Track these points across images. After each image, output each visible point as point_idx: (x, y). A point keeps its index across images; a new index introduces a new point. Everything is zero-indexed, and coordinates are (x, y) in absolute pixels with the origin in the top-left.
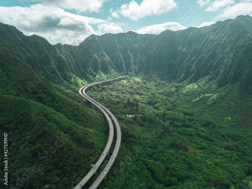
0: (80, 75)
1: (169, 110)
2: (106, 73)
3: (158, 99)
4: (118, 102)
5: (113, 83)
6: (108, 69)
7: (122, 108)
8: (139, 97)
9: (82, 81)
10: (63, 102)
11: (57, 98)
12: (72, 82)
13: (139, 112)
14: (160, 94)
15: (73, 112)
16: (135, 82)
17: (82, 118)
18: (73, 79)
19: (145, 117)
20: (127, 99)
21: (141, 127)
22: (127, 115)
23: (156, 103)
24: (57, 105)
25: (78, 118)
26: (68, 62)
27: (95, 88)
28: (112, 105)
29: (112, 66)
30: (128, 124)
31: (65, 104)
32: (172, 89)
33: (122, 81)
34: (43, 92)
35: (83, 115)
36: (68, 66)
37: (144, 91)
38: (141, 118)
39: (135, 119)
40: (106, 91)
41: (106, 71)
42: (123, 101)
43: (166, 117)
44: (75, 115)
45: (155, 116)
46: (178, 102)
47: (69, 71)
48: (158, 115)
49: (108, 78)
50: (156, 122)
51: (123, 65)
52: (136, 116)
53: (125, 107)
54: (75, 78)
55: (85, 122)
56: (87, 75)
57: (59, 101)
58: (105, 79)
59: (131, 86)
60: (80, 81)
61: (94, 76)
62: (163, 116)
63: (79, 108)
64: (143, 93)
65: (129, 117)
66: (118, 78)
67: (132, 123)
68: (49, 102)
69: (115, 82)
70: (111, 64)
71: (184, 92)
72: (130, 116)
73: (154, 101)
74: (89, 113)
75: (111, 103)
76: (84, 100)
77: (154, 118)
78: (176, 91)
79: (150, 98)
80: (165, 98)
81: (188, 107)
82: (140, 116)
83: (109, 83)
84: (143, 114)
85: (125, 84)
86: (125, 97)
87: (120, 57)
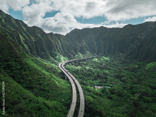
0: (64, 54)
1: (135, 83)
2: (83, 54)
3: (124, 74)
4: (90, 75)
5: (87, 60)
6: (85, 51)
7: (93, 80)
8: (107, 71)
9: (64, 58)
10: (30, 71)
11: (26, 66)
12: (57, 59)
13: (108, 84)
14: (126, 69)
15: (39, 81)
16: (104, 60)
17: (47, 88)
18: (57, 57)
19: (114, 90)
20: (97, 72)
21: (109, 100)
22: (96, 87)
23: (122, 77)
24: (24, 73)
25: (42, 88)
26: (56, 44)
27: (73, 63)
28: (84, 77)
29: (88, 49)
30: (96, 96)
31: (32, 73)
32: (135, 66)
33: (94, 59)
34: (15, 61)
35: (48, 85)
36: (55, 47)
37: (112, 67)
38: (110, 90)
39: (103, 91)
40: (81, 66)
41: (83, 52)
42: (94, 74)
43: (134, 90)
44: (40, 84)
45: (122, 89)
46: (143, 77)
47: (56, 51)
48: (126, 88)
49: (84, 57)
50: (124, 95)
51: (96, 49)
52: (104, 88)
53: (95, 79)
54: (59, 56)
55: (49, 92)
56: (70, 54)
57: (27, 70)
58: (82, 57)
59: (101, 63)
60: (62, 58)
61: (74, 55)
62: (131, 89)
63: (46, 77)
64: (111, 68)
65: (97, 88)
66: (91, 57)
67: (100, 95)
68: (17, 69)
69: (89, 60)
70: (87, 48)
71: (146, 68)
72: (99, 88)
73: (120, 75)
74: (57, 82)
75: (83, 75)
76: (59, 71)
77: (122, 90)
78: (139, 68)
79: (117, 72)
80: (130, 73)
81: (153, 82)
82: (109, 89)
83: (84, 60)
84: (111, 87)
85: (97, 61)
86: (96, 71)
87: (94, 43)
